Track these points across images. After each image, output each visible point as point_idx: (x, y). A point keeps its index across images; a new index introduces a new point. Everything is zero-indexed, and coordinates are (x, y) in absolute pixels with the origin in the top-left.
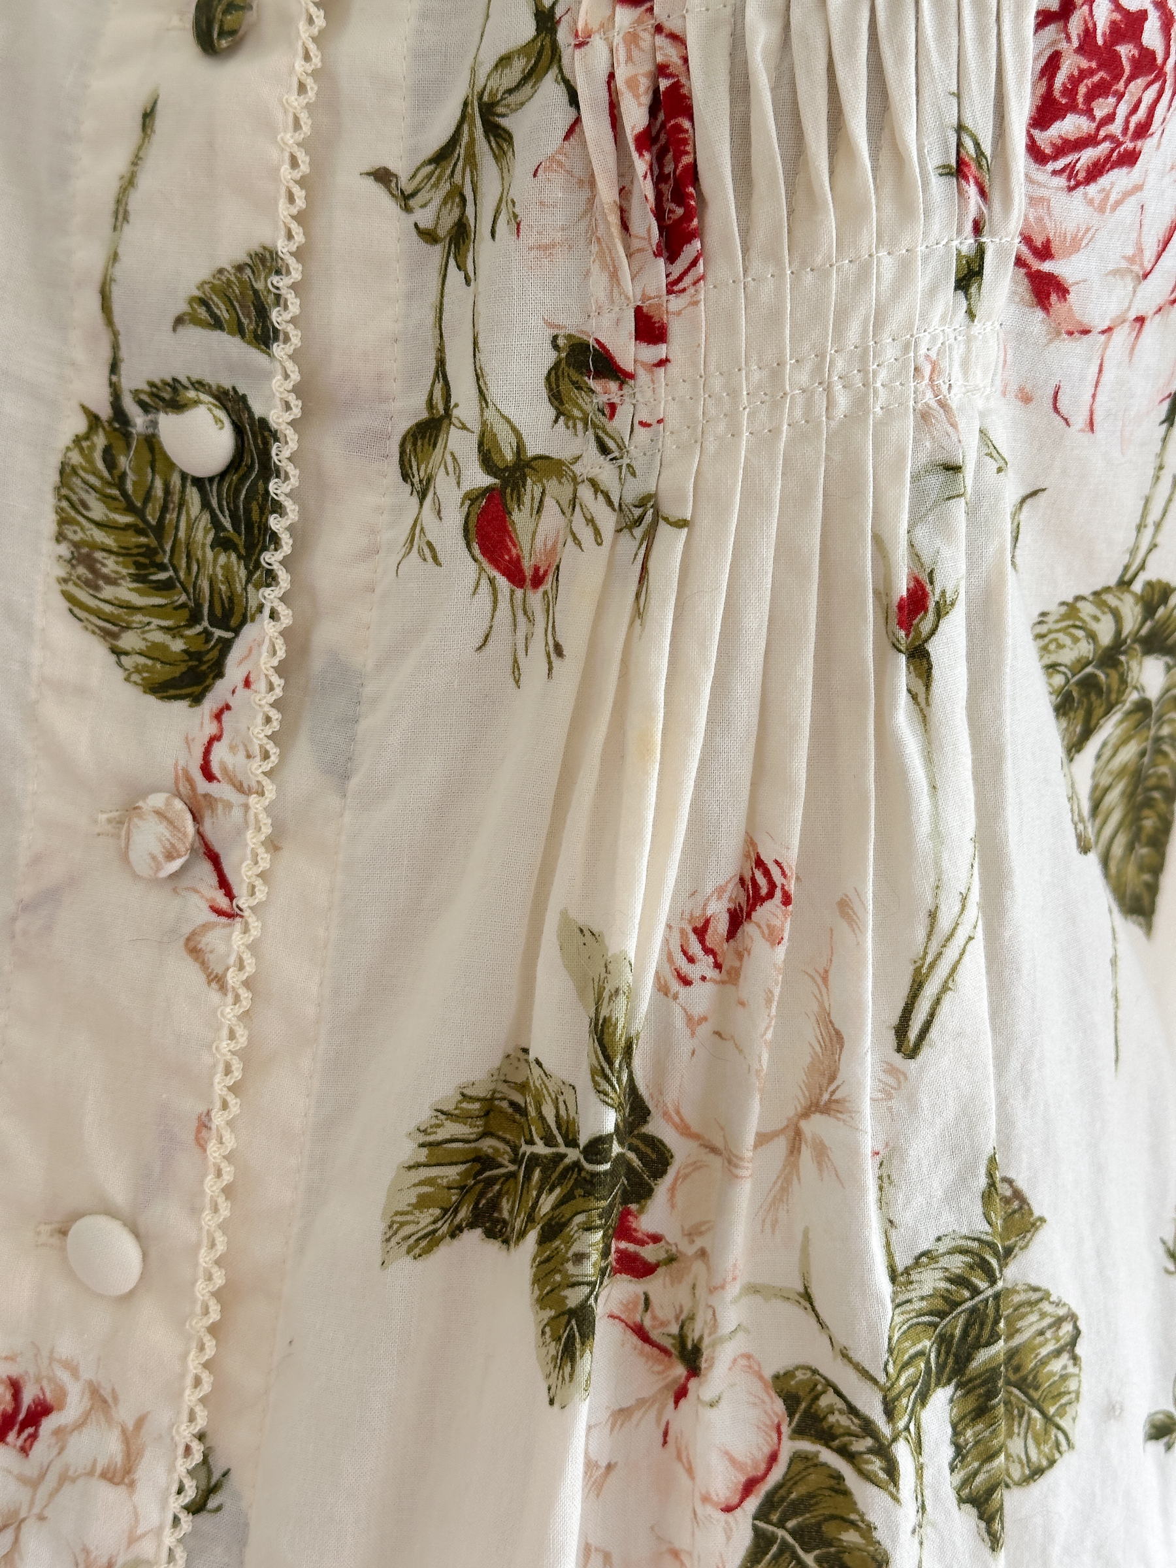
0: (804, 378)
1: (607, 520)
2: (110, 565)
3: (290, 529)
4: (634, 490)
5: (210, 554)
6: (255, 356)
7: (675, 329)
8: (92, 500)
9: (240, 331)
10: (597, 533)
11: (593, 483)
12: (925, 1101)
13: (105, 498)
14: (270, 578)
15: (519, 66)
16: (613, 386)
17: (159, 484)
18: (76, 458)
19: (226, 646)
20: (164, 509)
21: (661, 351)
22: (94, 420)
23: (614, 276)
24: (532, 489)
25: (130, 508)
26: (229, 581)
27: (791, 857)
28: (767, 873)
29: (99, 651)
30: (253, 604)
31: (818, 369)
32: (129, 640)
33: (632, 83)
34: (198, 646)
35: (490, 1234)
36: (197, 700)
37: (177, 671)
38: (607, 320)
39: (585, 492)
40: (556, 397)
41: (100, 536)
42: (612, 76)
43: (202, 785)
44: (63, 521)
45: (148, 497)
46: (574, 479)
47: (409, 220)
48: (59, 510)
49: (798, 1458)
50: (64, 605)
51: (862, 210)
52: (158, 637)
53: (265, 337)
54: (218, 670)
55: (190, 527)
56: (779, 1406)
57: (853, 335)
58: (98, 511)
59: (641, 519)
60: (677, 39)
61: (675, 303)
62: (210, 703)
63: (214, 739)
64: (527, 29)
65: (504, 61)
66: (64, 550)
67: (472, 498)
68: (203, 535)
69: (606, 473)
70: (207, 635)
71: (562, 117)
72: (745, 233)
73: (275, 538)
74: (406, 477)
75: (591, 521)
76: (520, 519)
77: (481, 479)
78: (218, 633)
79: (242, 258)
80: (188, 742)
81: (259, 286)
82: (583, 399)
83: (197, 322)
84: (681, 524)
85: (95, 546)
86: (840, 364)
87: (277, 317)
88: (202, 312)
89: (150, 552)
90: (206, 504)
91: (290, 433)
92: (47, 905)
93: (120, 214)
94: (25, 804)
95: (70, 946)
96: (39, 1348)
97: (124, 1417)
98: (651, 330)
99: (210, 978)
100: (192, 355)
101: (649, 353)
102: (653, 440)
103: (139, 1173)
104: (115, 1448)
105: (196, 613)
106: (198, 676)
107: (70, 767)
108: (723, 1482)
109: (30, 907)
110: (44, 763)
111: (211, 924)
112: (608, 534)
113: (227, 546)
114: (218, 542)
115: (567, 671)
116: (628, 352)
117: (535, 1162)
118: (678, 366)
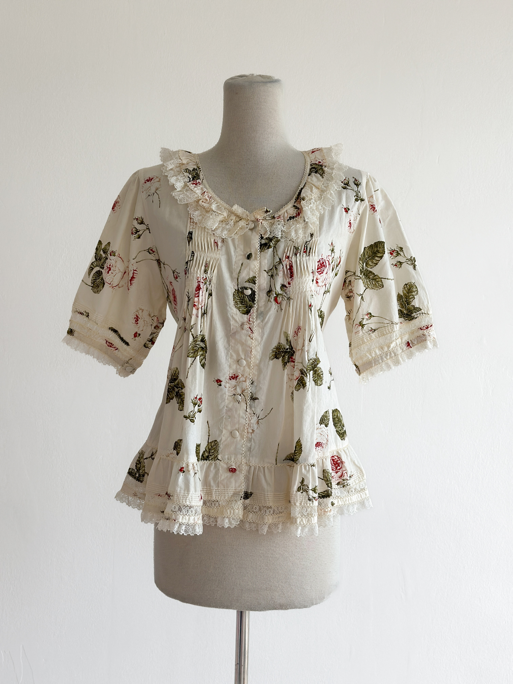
0: (302, 287)
1: (286, 299)
2: (239, 303)
3: (257, 300)
4: (288, 297)
5: (249, 302)
6: (254, 285)
7: (291, 283)
8: (236, 297)
9: (252, 283)
10: (285, 300)
11: (284, 296)
12: (311, 346)
13: (238, 297)
14: (255, 304)
15: (278, 263)
16: (286, 288)
17: (243, 295)
18: (235, 293)
19: (251, 310)
20: (243, 298)
21: (290, 285)
22: (236, 290)
23: (286, 279)
24: (279, 296)
25: (240, 298)
26: (252, 304)
27: (301, 326)
28: (299, 327)
29: (238, 310)
30: (253, 306)
31: (303, 287)
32: (240, 309)
33: (288, 264)
34: (247, 310)
35: (276, 359)
36: (248, 314)
37: (245, 312)
38: (286, 283)
39: (284, 297)
40: (281, 289)
41: (237, 300)
42: (286, 264)
43: (249, 322)
44: (234, 299)
45: (242, 296)
46: (283, 295)
47: (268, 274)
48: (233, 298)
49: (301, 376)
50: (235, 306)
51: (306, 275)
52: (244, 309)
53: (255, 283)
54: (250, 312)
55: (246, 299)
56: (300, 372)
57: (305, 284)
58: (237, 298)
59: (289, 299)
60: (292, 262)
61: (291, 282)
62: (249, 315)
63: (250, 318)
64: (279, 260)
65: (277, 262)
66: (234, 302)
67: (275, 297)
68: (248, 300)
69: (286, 295)
70: (248, 309)
71: (282, 267)
72: (297, 276)
73: (255, 300)
74: (267, 295)
75: (284, 299)
76: (278, 299)
77: (275, 296)
78: (249, 309)
79: (252, 277)
80: (247, 318)
81: (254, 279)
82: (283, 289)
83: (247, 282)
84: (292, 299)
85: (237, 301)
86: (304, 287)
87: (256, 282)
88: (248, 281)
89: (242, 302)
90: (248, 297)
91: (257, 292)
92: (235, 333)
93: (239, 272)
94: (232, 324)
95: (237, 337)
96: (237, 371)
97: (245, 376)
98: (289, 284)
99: (251, 339)
100: (247, 285)
101: (289, 285)
102: (290, 292)
103: (245, 356)
104: (244, 379)
105: (247, 307)
106: (247, 312)
107: (236, 321)
108: (295, 378)
109: (233, 333)
110: (233, 321)
111: (251, 334)
112: (286, 300)
113: (251, 301)
114: (250, 301)
115: (283, 311)
116: (287, 285)
117: (281, 351)
118: (292, 287)
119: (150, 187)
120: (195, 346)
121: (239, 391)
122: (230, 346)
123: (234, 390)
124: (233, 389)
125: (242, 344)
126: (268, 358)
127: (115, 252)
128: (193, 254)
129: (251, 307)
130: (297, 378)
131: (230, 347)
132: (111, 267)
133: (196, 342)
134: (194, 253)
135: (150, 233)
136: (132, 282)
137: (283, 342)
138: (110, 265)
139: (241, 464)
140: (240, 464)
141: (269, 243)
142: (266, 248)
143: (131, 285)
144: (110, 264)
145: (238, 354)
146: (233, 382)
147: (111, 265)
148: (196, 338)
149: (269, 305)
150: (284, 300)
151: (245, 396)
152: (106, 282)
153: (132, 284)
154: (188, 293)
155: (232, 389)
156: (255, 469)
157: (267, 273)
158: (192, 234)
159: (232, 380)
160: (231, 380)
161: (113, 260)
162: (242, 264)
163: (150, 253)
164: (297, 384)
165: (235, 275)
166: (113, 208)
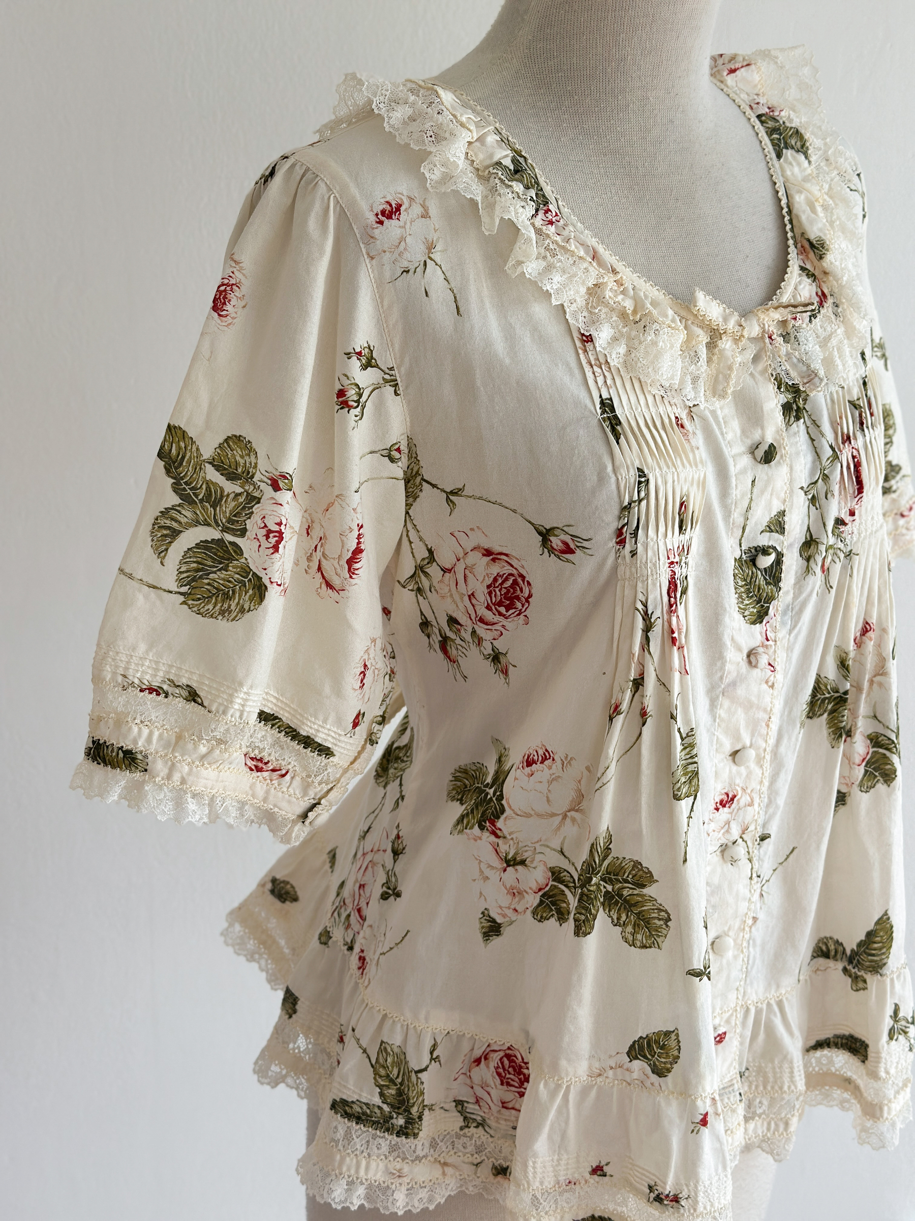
1: (842, 556)
2: (743, 596)
4: (849, 549)
5: (766, 587)
6: (781, 537)
7: (856, 512)
9: (777, 532)
11: (839, 549)
15: (831, 459)
16: (844, 526)
17: (750, 572)
19: (768, 607)
20: (752, 578)
21: (854, 518)
22: (736, 560)
23: (846, 503)
25: (744, 580)
26: (772, 593)
27: (874, 621)
28: (870, 625)
29: (742, 618)
30: (776, 596)
32: (747, 613)
33: (850, 459)
34: (761, 609)
36: (761, 622)
37: (755, 617)
38: (845, 513)
39: (839, 551)
40: (832, 531)
41: (742, 588)
42: (847, 459)
43: (766, 643)
45: (748, 575)
46: (834, 548)
47: (807, 498)
48: (735, 586)
49: (874, 752)
50: (738, 609)
52: (752, 610)
53: (783, 532)
54: (766, 613)
55: (759, 581)
56: (869, 741)
58: (740, 582)
59: (849, 555)
60: (858, 451)
61: (857, 507)
62: (765, 622)
63: (767, 630)
64: (831, 452)
65: (828, 459)
66: (737, 596)
68: (763, 583)
69: (842, 546)
70: (762, 606)
71: (840, 469)
73: (781, 578)
74: (801, 556)
75: (839, 557)
77: (825, 555)
78: (766, 605)
79: (777, 512)
80: (761, 633)
81: (780, 520)
82: (837, 531)
83: (766, 531)
84: (858, 555)
85: (742, 593)
87: (785, 527)
88: (767, 528)
89: (749, 589)
90: (762, 574)
91: (786, 554)
92: (734, 684)
93: (749, 508)
94: (728, 660)
95: (741, 691)
96: (731, 784)
97: (749, 791)
98: (852, 514)
99: (770, 687)
100: (765, 540)
101: (851, 518)
102: (851, 537)
103: (753, 735)
104: (749, 799)
105: (759, 601)
106: (760, 616)
107: (739, 649)
108: (858, 760)
109: (729, 685)
110: (733, 650)
111: (771, 676)
112: (842, 559)
113: (770, 584)
114: (768, 583)
115: (833, 591)
116: (847, 519)
117: (826, 698)
118: (857, 521)
119: (402, 239)
120: (690, 761)
121: (735, 833)
122: (717, 720)
123: (723, 834)
124: (723, 831)
125: (749, 706)
126: (799, 725)
127: (291, 476)
128: (643, 479)
129: (770, 599)
130: (863, 760)
131: (715, 721)
132: (283, 531)
133: (690, 751)
134: (645, 476)
135: (396, 394)
136: (356, 566)
137: (831, 672)
138: (280, 524)
139: (735, 1014)
140: (732, 1015)
141: (795, 401)
142: (792, 419)
143: (354, 576)
144: (278, 521)
145: (737, 737)
146: (724, 811)
147: (284, 522)
148: (688, 736)
149: (811, 582)
150: (837, 560)
151: (746, 842)
152: (272, 583)
153: (353, 573)
154: (646, 607)
155: (721, 835)
156: (758, 1012)
157: (806, 495)
158: (613, 409)
159: (721, 809)
160: (717, 809)
161: (288, 503)
162: (753, 481)
163: (392, 460)
164: (865, 775)
165: (737, 516)
166: (215, 308)
